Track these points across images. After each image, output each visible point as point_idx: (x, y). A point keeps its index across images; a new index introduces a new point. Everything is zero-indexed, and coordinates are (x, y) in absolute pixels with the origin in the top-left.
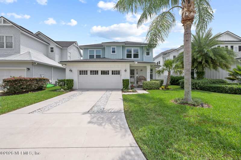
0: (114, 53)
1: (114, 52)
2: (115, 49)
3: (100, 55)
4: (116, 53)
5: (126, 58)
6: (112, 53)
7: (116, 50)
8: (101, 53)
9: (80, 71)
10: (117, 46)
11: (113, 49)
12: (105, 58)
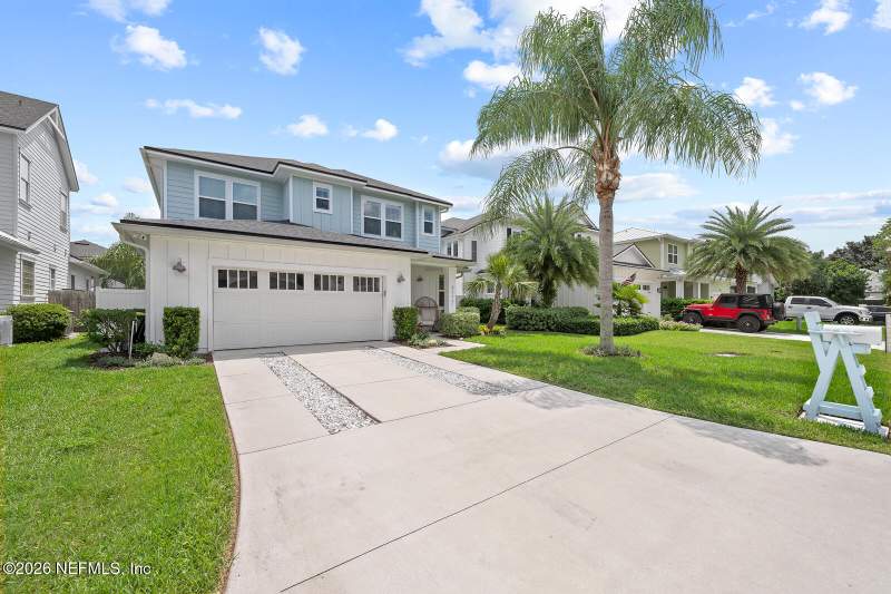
0: (326, 211)
1: (323, 204)
2: (326, 194)
3: (255, 208)
4: (330, 211)
5: (363, 234)
6: (315, 208)
7: (330, 199)
8: (259, 198)
9: (222, 273)
10: (336, 186)
11: (319, 193)
12: (288, 222)
